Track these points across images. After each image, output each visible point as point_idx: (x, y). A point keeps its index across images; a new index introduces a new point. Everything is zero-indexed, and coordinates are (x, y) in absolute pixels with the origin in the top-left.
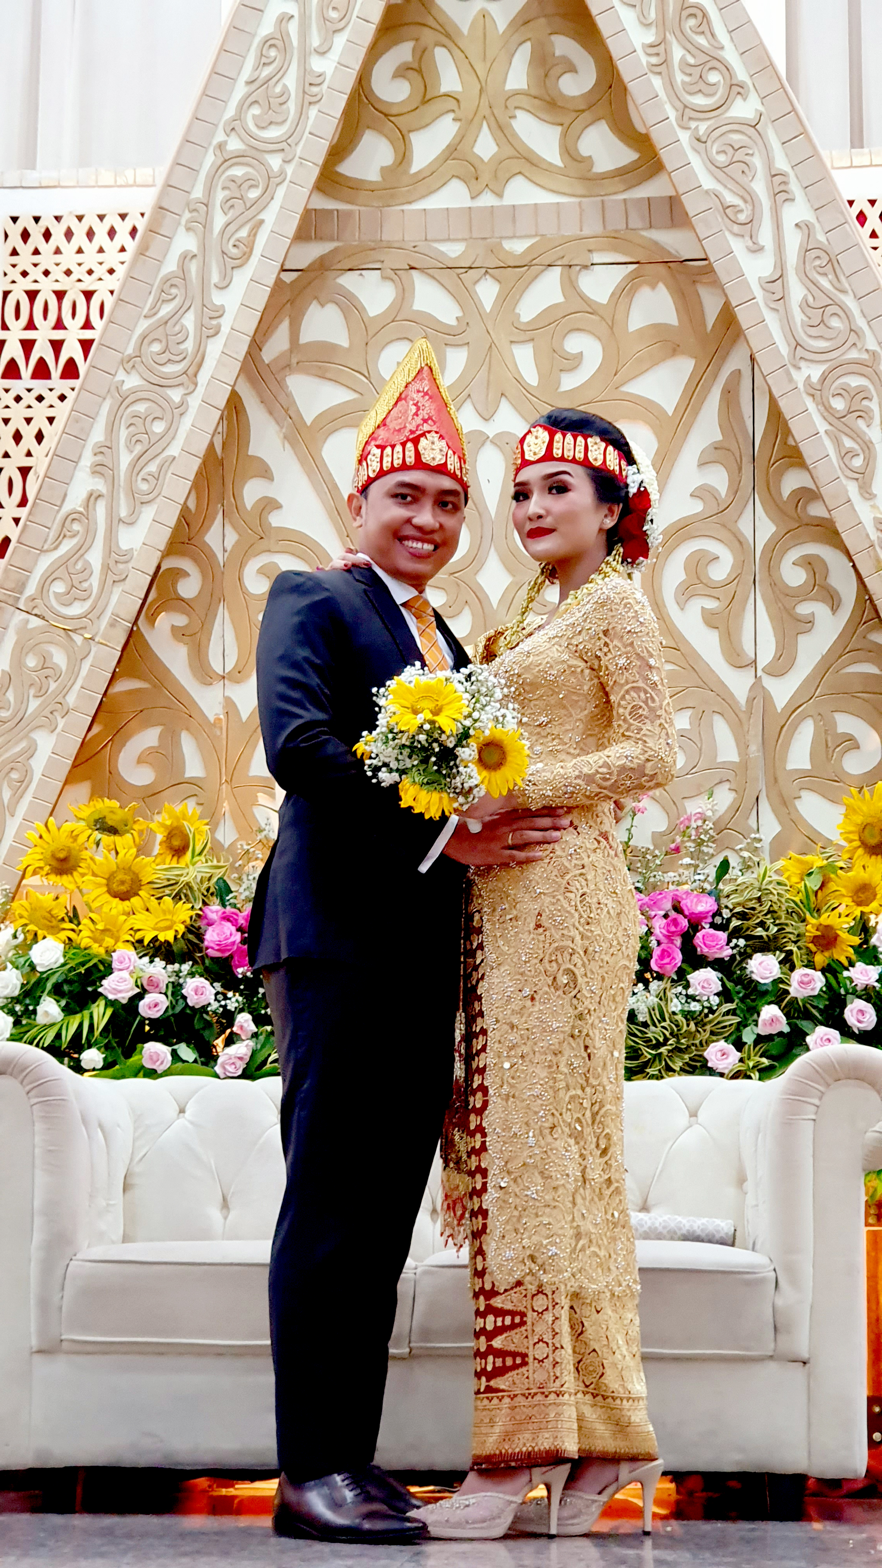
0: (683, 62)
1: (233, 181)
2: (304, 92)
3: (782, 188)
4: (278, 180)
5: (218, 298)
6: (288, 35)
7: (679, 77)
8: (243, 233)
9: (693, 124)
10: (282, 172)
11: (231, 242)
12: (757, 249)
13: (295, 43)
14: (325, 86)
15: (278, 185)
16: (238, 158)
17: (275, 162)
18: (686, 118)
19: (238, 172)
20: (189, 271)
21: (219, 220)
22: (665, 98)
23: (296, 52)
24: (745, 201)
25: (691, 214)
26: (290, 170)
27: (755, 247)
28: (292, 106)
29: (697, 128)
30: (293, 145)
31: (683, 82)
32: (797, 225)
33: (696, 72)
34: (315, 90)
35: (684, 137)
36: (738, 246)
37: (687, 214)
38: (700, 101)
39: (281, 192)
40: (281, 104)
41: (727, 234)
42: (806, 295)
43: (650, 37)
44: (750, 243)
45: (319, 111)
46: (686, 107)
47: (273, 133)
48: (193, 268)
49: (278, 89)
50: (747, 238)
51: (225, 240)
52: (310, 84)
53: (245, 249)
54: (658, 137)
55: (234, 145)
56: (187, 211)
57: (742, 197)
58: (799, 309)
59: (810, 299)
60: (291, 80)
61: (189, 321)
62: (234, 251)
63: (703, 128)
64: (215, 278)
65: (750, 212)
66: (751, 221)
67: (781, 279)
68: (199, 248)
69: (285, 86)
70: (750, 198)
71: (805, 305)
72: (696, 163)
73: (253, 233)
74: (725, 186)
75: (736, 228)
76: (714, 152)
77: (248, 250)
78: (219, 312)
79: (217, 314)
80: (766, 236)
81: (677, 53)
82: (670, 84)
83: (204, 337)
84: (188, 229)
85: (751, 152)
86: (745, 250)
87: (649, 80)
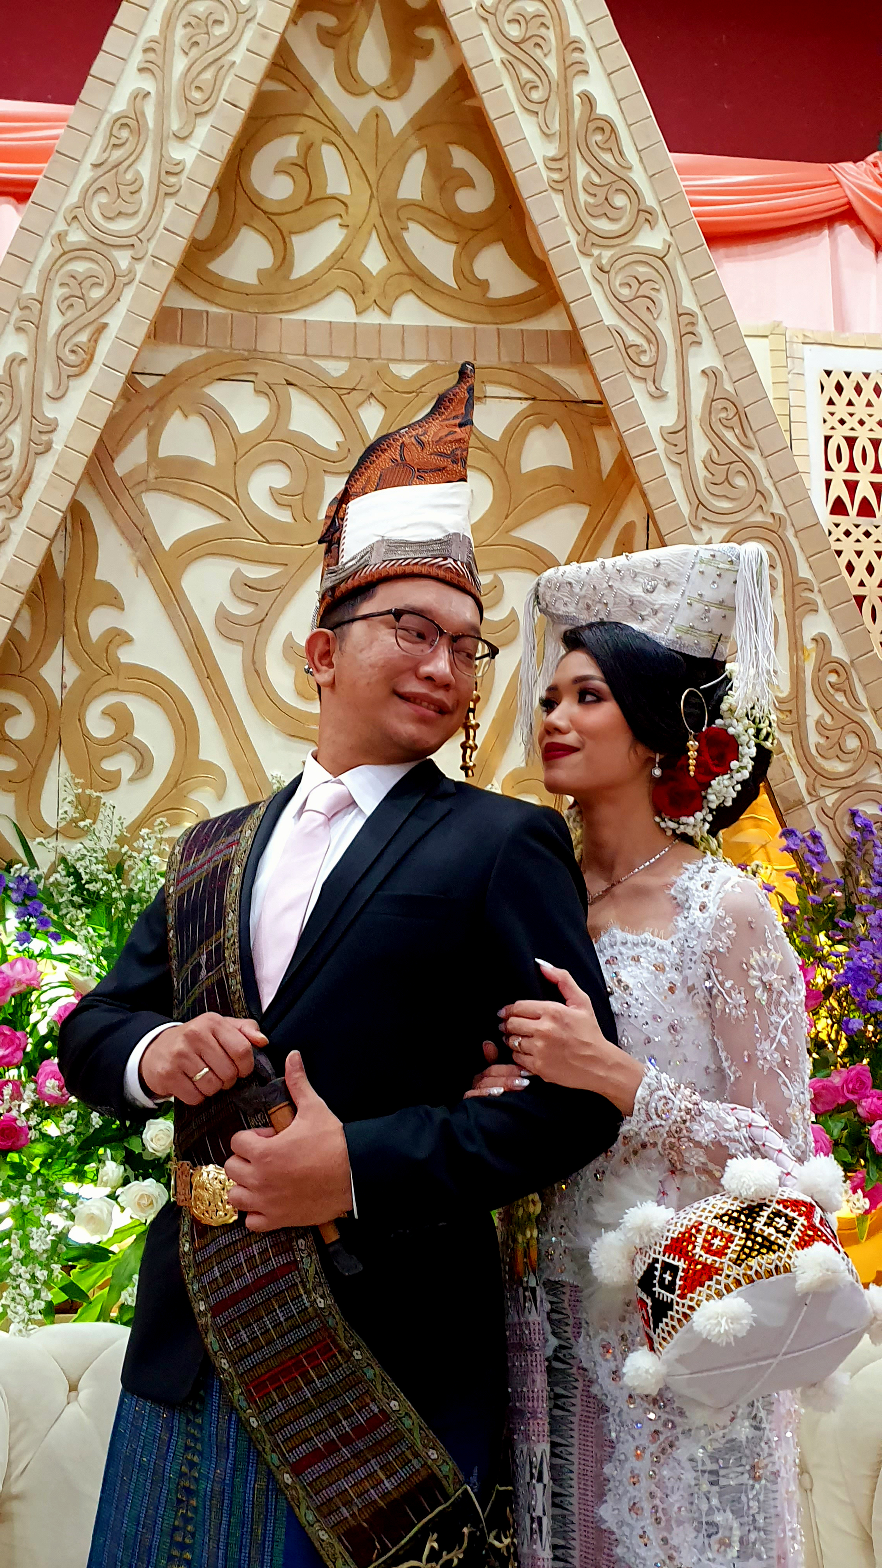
0: (588, 181)
1: (73, 277)
2: (160, 182)
3: (690, 329)
4: (125, 280)
5: (50, 411)
6: (143, 114)
7: (583, 197)
8: (83, 338)
9: (596, 252)
10: (131, 271)
11: (67, 348)
12: (659, 396)
13: (151, 124)
14: (184, 177)
15: (125, 285)
16: (80, 252)
17: (123, 260)
18: (588, 243)
19: (80, 267)
20: (17, 378)
21: (55, 321)
22: (566, 220)
23: (151, 135)
24: (649, 342)
25: (590, 351)
26: (140, 268)
27: (658, 393)
28: (145, 196)
29: (600, 255)
30: (145, 241)
31: (586, 204)
32: (703, 372)
33: (601, 193)
34: (172, 180)
35: (586, 266)
36: (639, 392)
37: (584, 351)
38: (603, 225)
39: (128, 295)
40: (132, 193)
41: (628, 376)
42: (710, 450)
43: (552, 150)
44: (652, 389)
45: (177, 204)
46: (588, 231)
47: (122, 226)
48: (23, 374)
49: (129, 176)
50: (650, 383)
51: (61, 345)
52: (167, 173)
53: (85, 356)
54: (557, 262)
55: (76, 237)
56: (17, 310)
57: (645, 337)
58: (702, 464)
59: (715, 454)
60: (145, 168)
61: (15, 435)
62: (72, 358)
63: (607, 256)
64: (48, 386)
65: (654, 354)
66: (655, 364)
67: (684, 431)
68: (29, 352)
69: (138, 173)
70: (653, 337)
71: (709, 462)
72: (598, 295)
73: (95, 339)
74: (629, 323)
75: (638, 371)
76: (617, 284)
77: (88, 357)
78: (52, 427)
79: (49, 428)
80: (669, 382)
81: (582, 171)
82: (572, 204)
83: (32, 454)
84: (19, 329)
85: (657, 287)
86: (648, 395)
87: (550, 197)
